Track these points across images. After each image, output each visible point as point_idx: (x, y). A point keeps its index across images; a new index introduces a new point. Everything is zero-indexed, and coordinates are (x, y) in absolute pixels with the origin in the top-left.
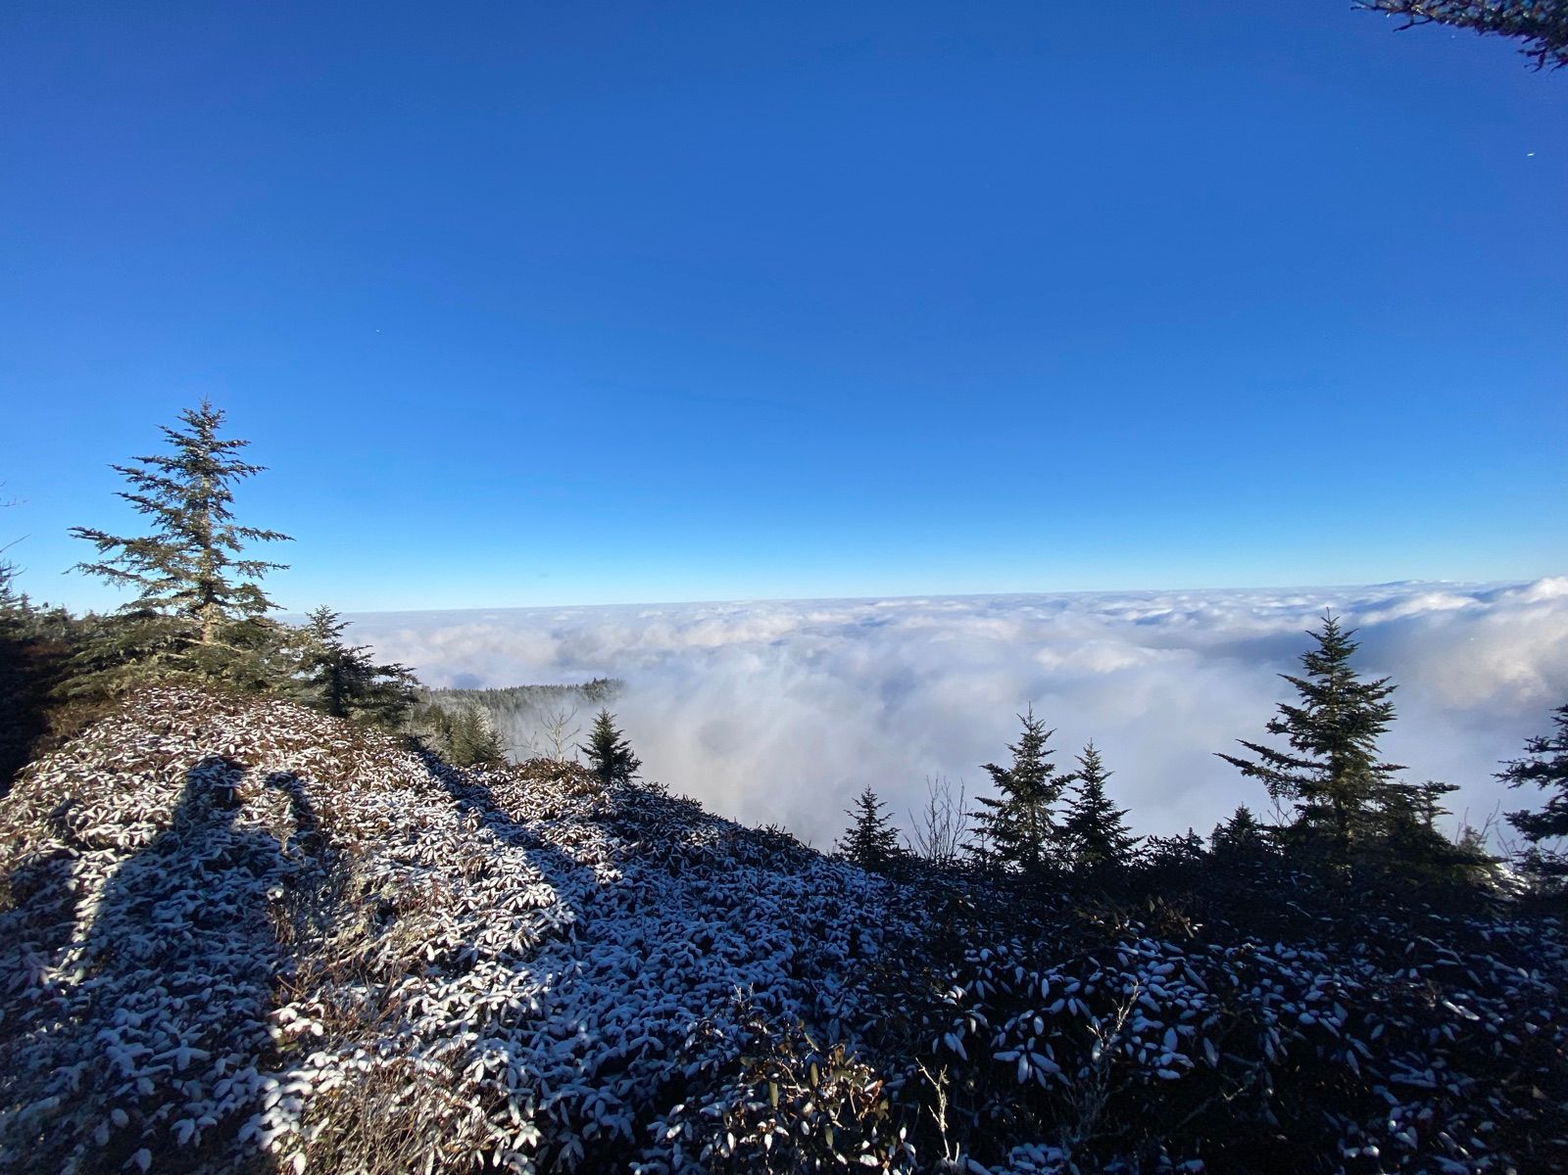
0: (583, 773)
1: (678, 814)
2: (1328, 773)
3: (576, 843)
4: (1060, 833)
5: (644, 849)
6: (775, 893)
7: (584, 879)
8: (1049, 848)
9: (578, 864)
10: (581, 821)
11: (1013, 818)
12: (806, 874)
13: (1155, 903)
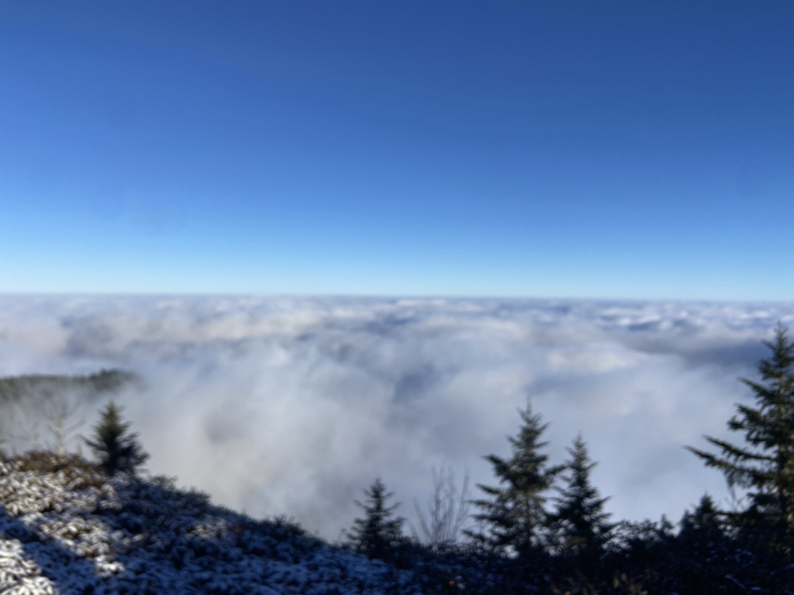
0: (85, 466)
1: (185, 507)
2: (774, 465)
3: (76, 537)
4: (551, 521)
5: (147, 543)
6: (279, 582)
7: (83, 572)
8: (540, 533)
9: (78, 558)
10: (82, 515)
11: (510, 505)
12: (311, 562)
13: (620, 579)
